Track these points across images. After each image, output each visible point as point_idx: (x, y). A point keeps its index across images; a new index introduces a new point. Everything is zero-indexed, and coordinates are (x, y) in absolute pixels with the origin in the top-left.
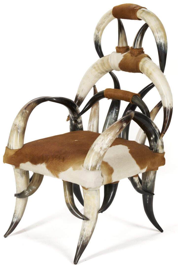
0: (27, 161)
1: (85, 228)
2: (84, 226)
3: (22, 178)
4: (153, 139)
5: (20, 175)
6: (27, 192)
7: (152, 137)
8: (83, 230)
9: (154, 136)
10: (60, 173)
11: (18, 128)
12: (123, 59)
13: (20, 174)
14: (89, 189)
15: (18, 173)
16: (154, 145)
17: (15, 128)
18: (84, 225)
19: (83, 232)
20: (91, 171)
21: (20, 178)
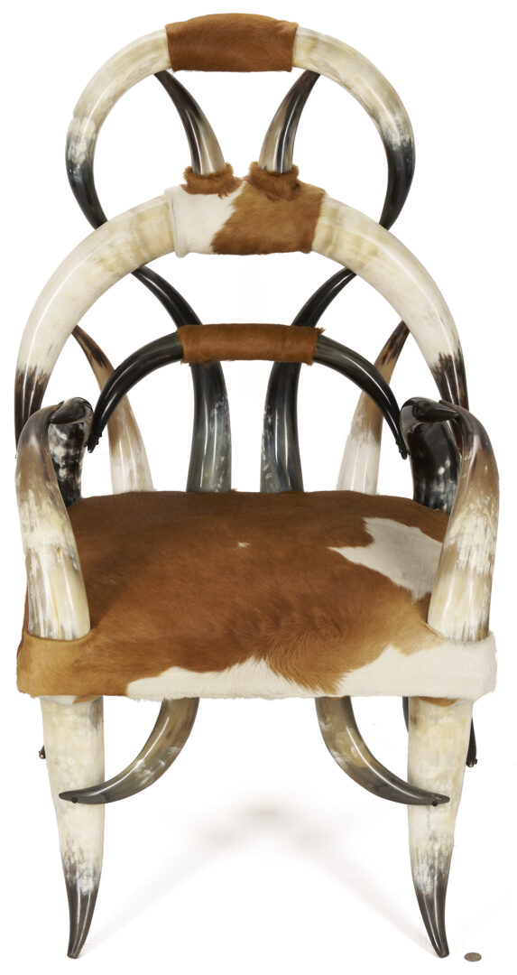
0: (164, 667)
1: (434, 832)
2: (429, 826)
3: (95, 730)
4: (444, 474)
5: (88, 722)
6: (148, 772)
7: (444, 466)
8: (430, 839)
9: (448, 463)
10: (346, 674)
11: (71, 558)
12: (234, 214)
13: (90, 717)
14: (458, 703)
15: (83, 715)
16: (448, 489)
17: (59, 561)
18: (428, 822)
19: (433, 845)
20: (482, 641)
21: (90, 733)
